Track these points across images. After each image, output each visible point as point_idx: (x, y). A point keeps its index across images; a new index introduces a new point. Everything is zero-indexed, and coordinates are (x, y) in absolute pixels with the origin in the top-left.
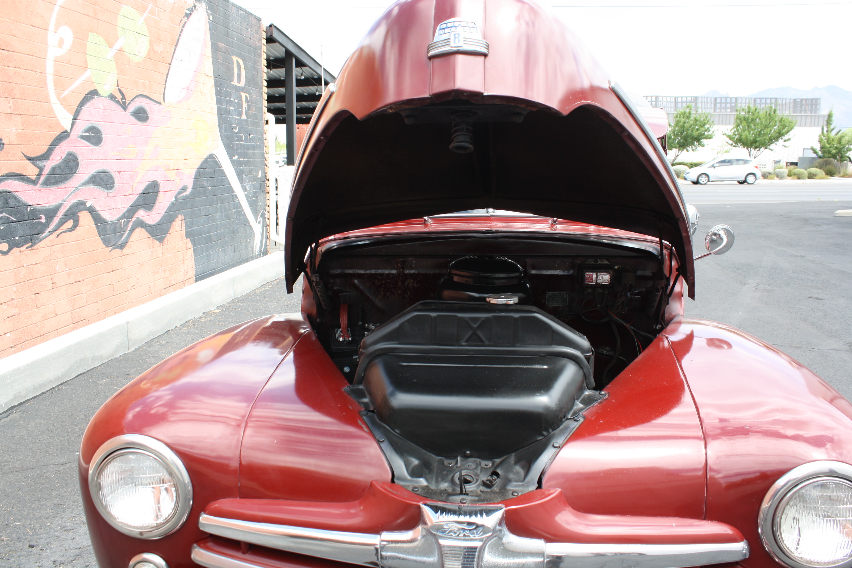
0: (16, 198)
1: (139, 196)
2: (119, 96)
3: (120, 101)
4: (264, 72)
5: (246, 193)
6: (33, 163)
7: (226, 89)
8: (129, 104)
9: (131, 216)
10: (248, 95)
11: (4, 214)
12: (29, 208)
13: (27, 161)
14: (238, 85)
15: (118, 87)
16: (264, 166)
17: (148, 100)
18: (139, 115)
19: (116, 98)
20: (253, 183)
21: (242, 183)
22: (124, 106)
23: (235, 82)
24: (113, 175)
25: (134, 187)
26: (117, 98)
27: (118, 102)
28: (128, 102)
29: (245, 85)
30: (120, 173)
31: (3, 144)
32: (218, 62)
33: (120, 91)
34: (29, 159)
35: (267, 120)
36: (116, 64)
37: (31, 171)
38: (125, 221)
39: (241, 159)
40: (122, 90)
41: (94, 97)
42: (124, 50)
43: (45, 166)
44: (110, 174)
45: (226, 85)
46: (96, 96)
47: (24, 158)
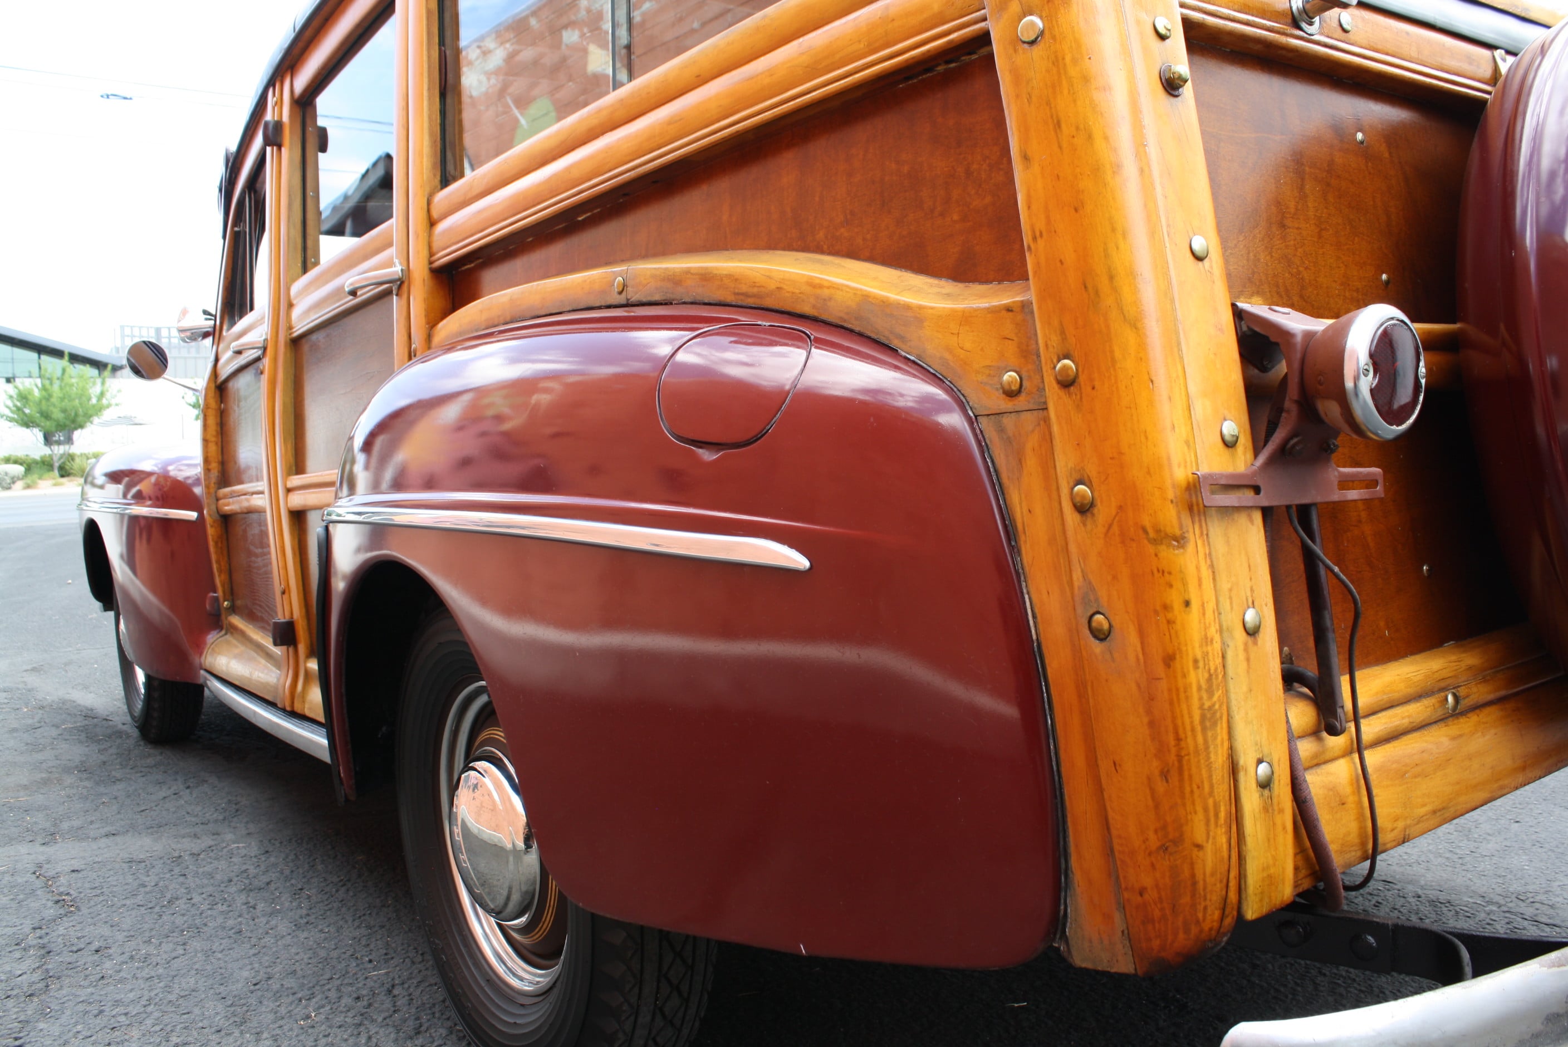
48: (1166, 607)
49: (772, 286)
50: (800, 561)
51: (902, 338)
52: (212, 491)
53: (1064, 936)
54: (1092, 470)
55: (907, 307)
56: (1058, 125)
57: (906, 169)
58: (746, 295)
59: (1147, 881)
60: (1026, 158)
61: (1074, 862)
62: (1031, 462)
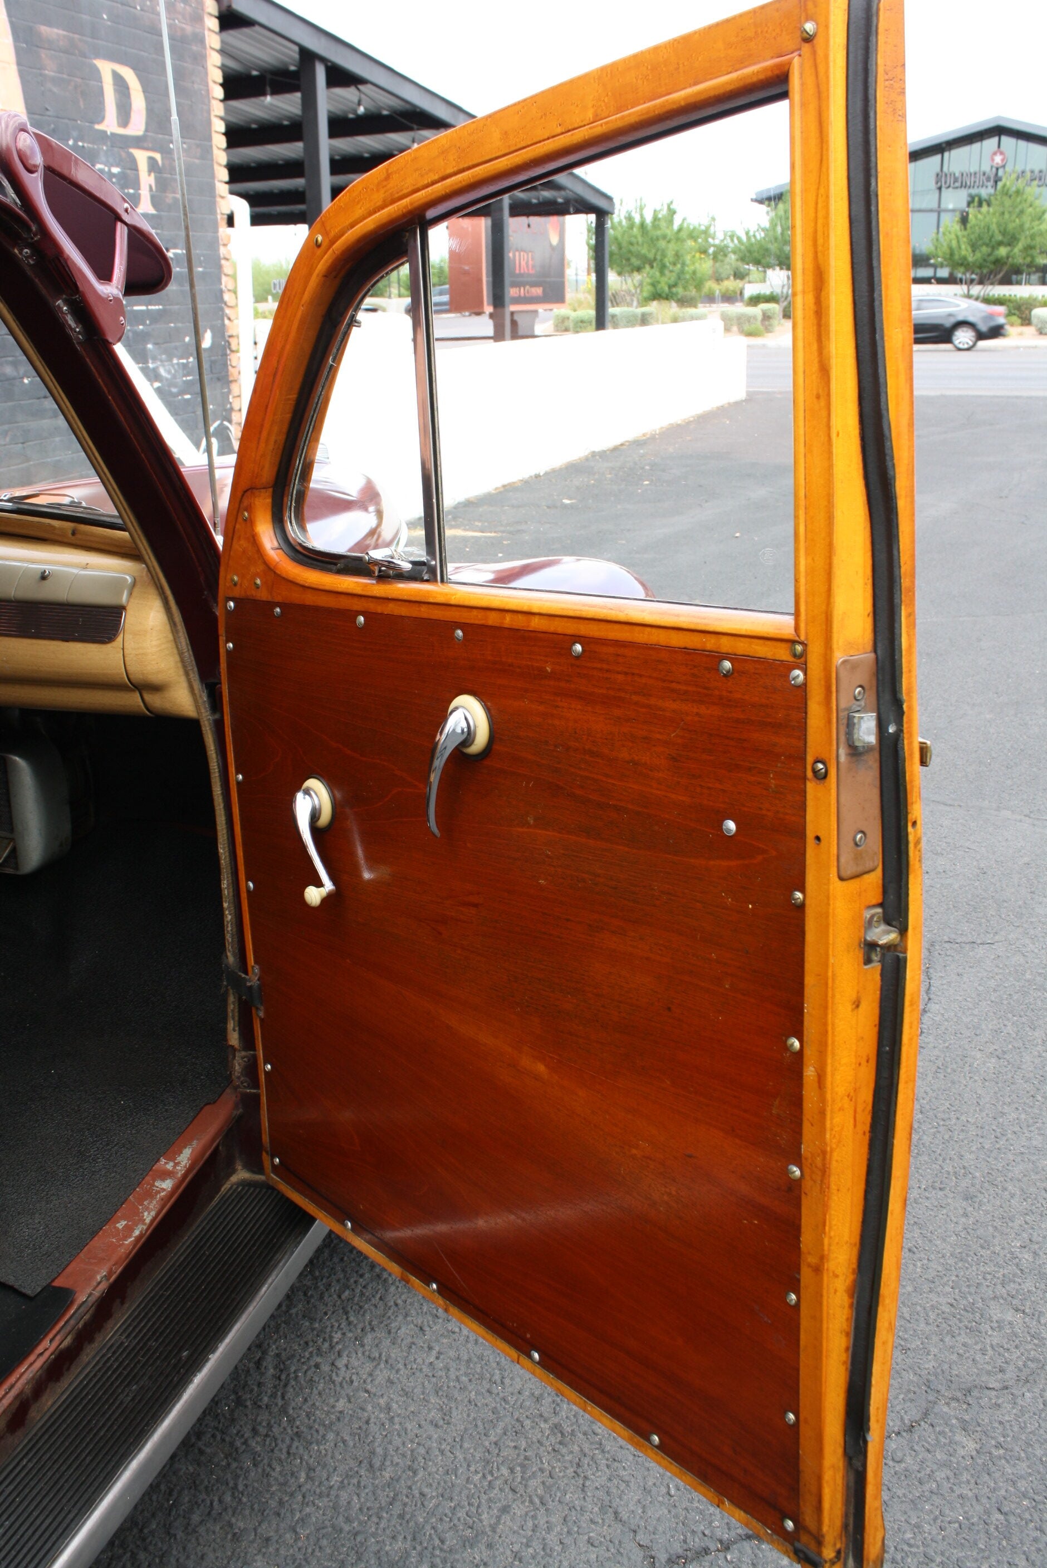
4: (213, 98)
5: (157, 385)
7: (76, 141)
10: (158, 156)
14: (121, 131)
16: (223, 320)
20: (184, 361)
21: (146, 362)
23: (110, 124)
29: (146, 130)
32: (41, 75)
35: (229, 212)
39: (136, 308)
45: (75, 134)
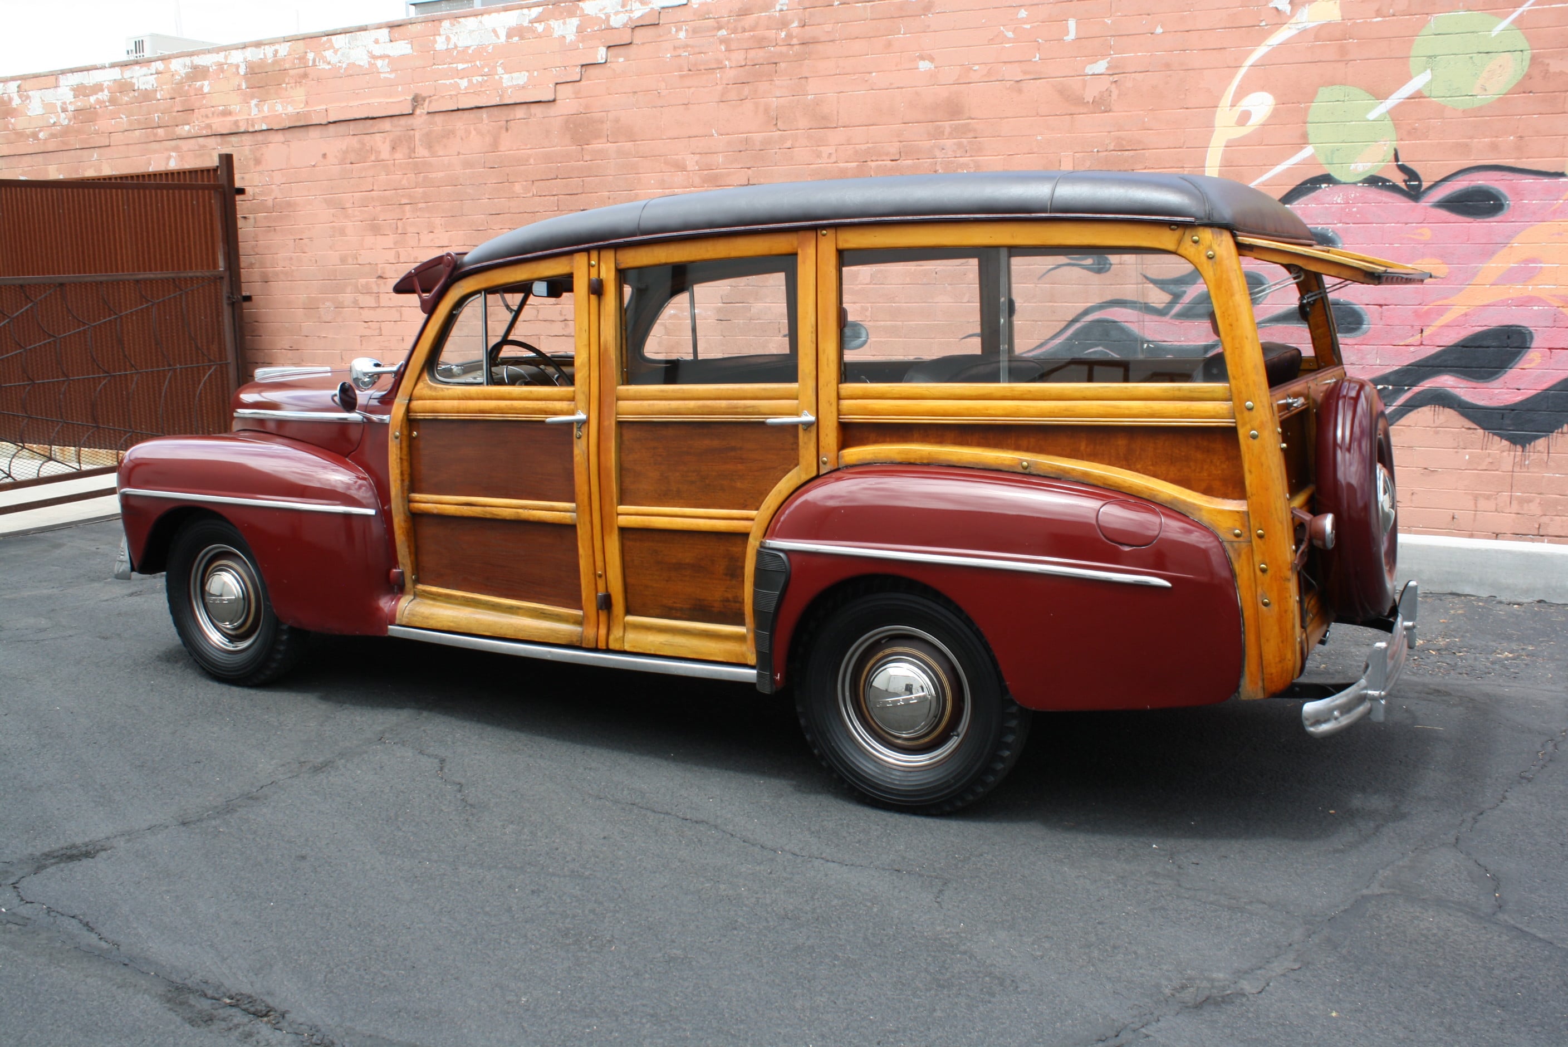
0: (1123, 330)
1: (1443, 351)
2: (1398, 179)
3: (1402, 185)
6: (1162, 289)
8: (1430, 188)
9: (1407, 382)
11: (1100, 348)
12: (1145, 346)
13: (1151, 285)
15: (1397, 159)
17: (1503, 173)
18: (1466, 205)
19: (1384, 181)
22: (1414, 192)
24: (1358, 310)
25: (1425, 333)
26: (1389, 181)
27: (1395, 188)
28: (1425, 185)
30: (1384, 307)
31: (1111, 264)
33: (1403, 169)
34: (1155, 282)
36: (1395, 125)
37: (1158, 298)
38: (1384, 388)
40: (1409, 165)
41: (1320, 188)
42: (1426, 93)
43: (1185, 292)
44: (1351, 308)
46: (1323, 186)
47: (1145, 280)
48: (1286, 598)
49: (1127, 485)
50: (1168, 584)
51: (1192, 514)
52: (405, 495)
53: (1239, 693)
54: (1267, 561)
55: (1194, 504)
56: (1262, 465)
57: (1183, 454)
58: (1111, 485)
59: (1274, 671)
60: (1250, 472)
61: (1246, 669)
62: (1244, 556)
